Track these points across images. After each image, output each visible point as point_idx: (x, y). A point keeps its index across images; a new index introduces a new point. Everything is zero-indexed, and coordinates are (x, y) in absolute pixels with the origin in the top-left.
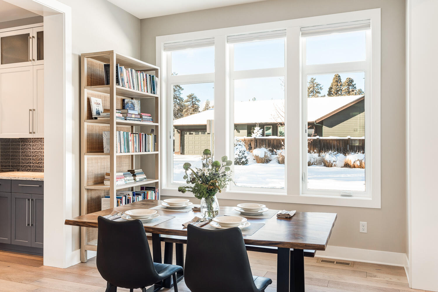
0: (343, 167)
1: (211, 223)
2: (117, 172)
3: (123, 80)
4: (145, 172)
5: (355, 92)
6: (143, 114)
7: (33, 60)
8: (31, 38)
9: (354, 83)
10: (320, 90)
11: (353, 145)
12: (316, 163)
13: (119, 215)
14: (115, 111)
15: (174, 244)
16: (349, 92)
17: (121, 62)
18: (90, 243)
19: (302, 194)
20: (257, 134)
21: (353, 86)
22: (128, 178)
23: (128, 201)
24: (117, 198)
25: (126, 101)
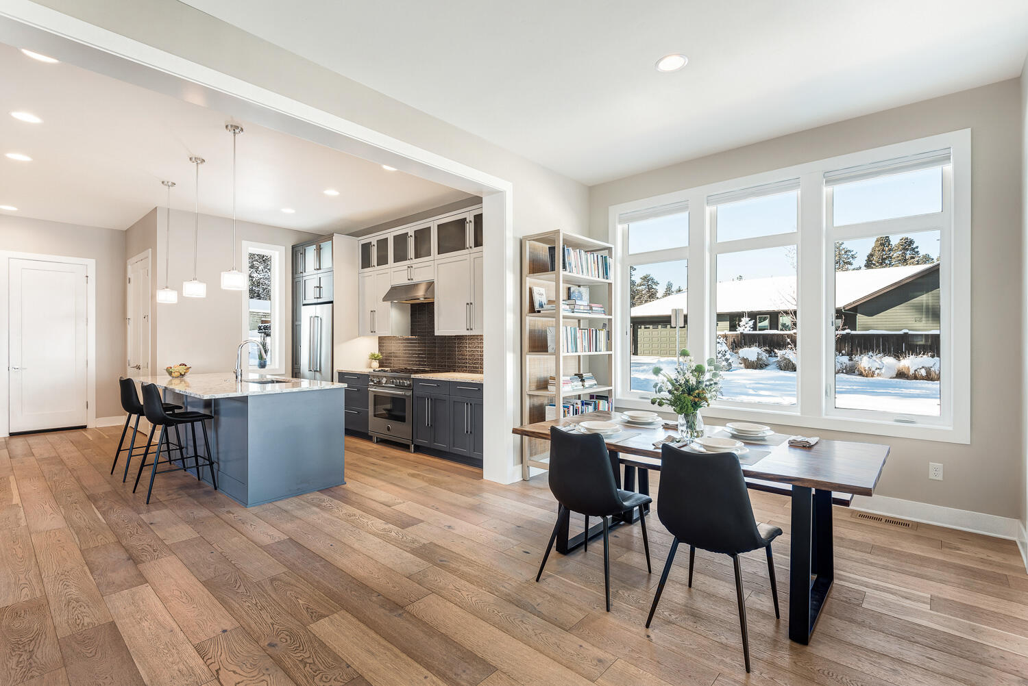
0: (893, 378)
1: (692, 445)
2: (563, 376)
3: (570, 264)
4: (595, 377)
5: (917, 259)
6: (593, 305)
7: (471, 247)
8: (467, 223)
9: (914, 246)
10: (851, 259)
11: (915, 343)
12: (844, 371)
13: (572, 427)
14: (561, 302)
15: (637, 468)
16: (906, 260)
17: (570, 243)
18: (532, 458)
19: (826, 415)
20: (745, 327)
21: (913, 249)
22: (576, 383)
23: (576, 412)
24: (564, 407)
25: (572, 290)
